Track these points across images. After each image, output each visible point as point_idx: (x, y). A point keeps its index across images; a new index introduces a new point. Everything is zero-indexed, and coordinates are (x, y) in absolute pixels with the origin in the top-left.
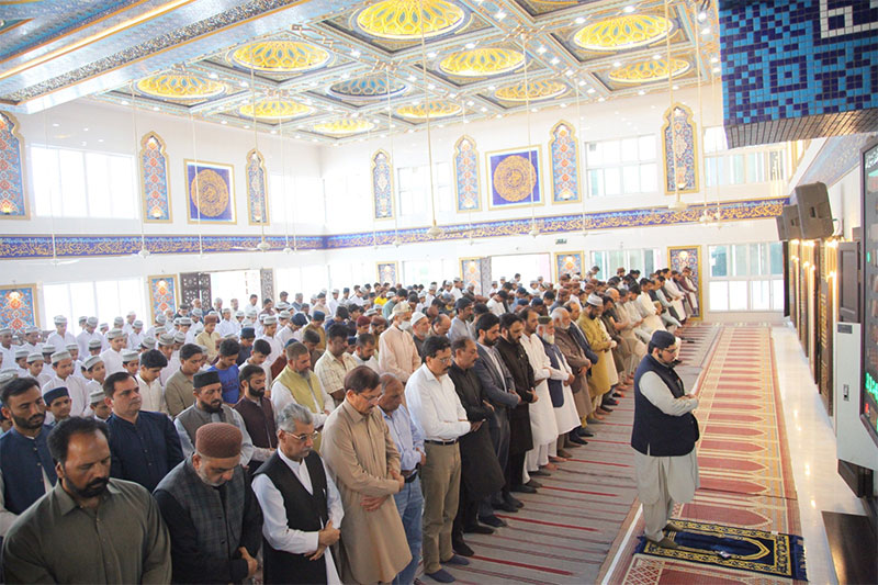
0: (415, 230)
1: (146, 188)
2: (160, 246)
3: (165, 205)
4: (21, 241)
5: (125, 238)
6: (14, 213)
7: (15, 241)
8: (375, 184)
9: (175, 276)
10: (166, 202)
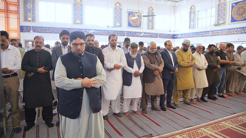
0: (201, 32)
1: (115, 17)
2: (118, 34)
3: (121, 23)
5: (108, 31)
6: (80, 23)
8: (190, 17)
9: (122, 42)
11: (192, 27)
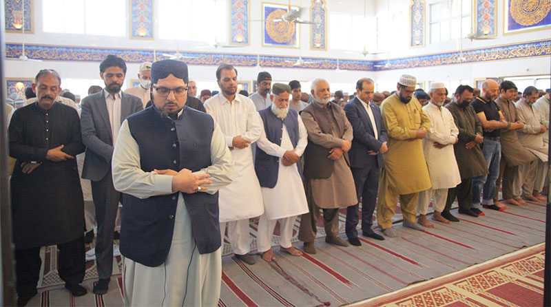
0: (439, 55)
1: (233, 22)
2: (239, 61)
3: (246, 34)
4: (149, 53)
5: (215, 54)
6: (146, 36)
7: (146, 53)
8: (412, 19)
9: (249, 82)
10: (246, 32)
11: (418, 42)
